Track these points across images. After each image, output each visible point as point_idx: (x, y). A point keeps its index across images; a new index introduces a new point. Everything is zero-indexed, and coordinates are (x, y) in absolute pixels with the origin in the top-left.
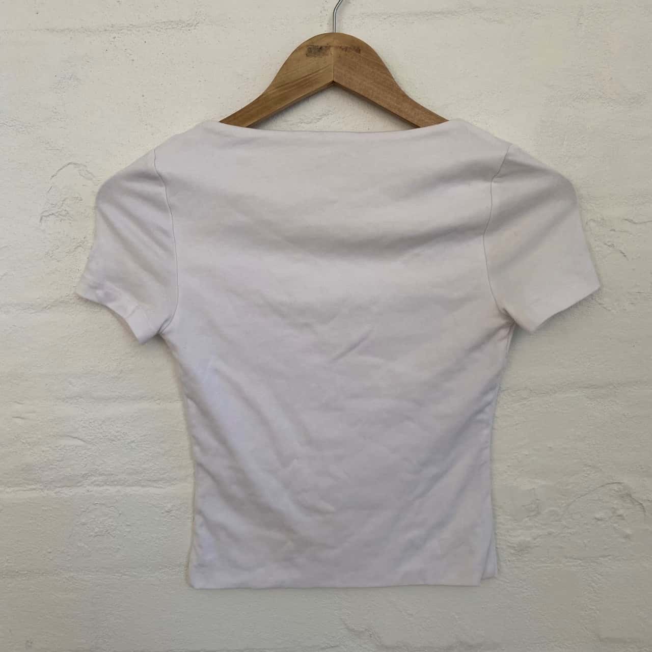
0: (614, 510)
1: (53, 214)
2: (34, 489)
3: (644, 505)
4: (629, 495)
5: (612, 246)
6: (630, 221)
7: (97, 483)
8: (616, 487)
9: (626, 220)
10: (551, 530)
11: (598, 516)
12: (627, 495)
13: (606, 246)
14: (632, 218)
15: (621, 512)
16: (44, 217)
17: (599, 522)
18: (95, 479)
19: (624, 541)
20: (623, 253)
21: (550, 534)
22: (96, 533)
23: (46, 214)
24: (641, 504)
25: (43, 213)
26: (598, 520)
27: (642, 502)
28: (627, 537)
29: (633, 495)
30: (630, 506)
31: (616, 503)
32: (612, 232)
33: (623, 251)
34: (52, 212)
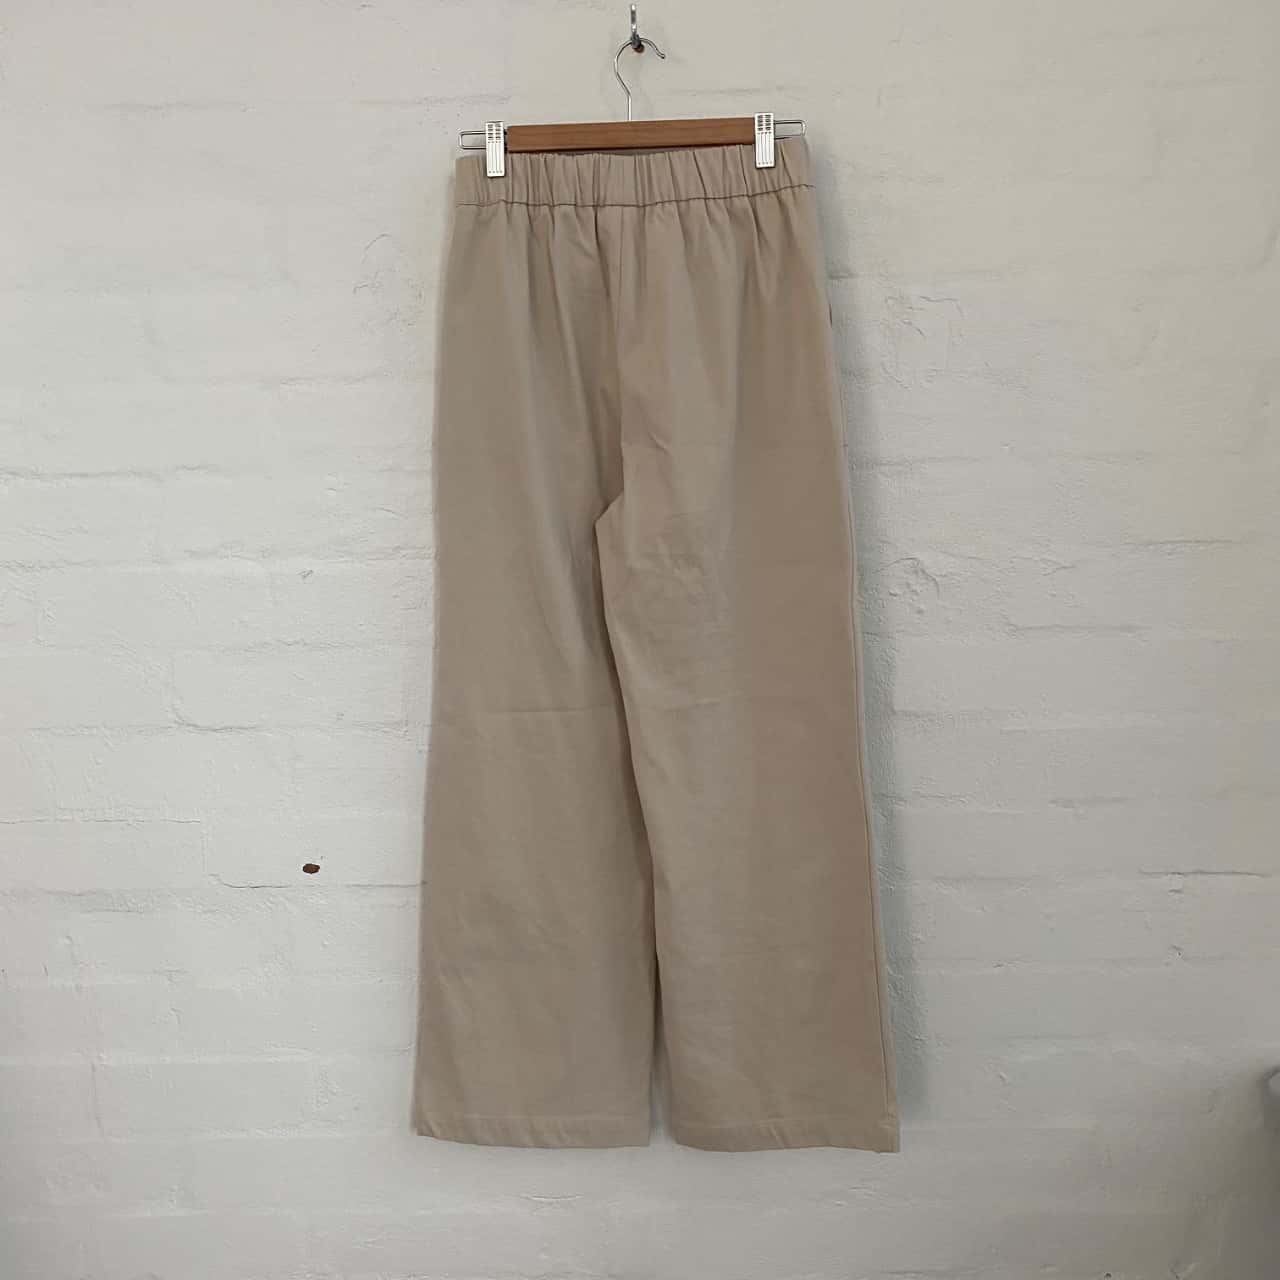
0: (908, 585)
1: (366, 286)
2: (346, 561)
3: (937, 579)
4: (923, 571)
5: (910, 323)
6: (929, 300)
9: (924, 298)
11: (892, 592)
12: (920, 571)
14: (927, 296)
15: (914, 588)
16: (357, 290)
19: (918, 616)
20: (920, 331)
23: (359, 285)
24: (934, 580)
25: (357, 284)
26: (894, 595)
27: (935, 577)
28: (920, 612)
29: (927, 571)
30: (924, 581)
31: (912, 580)
32: (910, 310)
33: (919, 327)
34: (364, 284)
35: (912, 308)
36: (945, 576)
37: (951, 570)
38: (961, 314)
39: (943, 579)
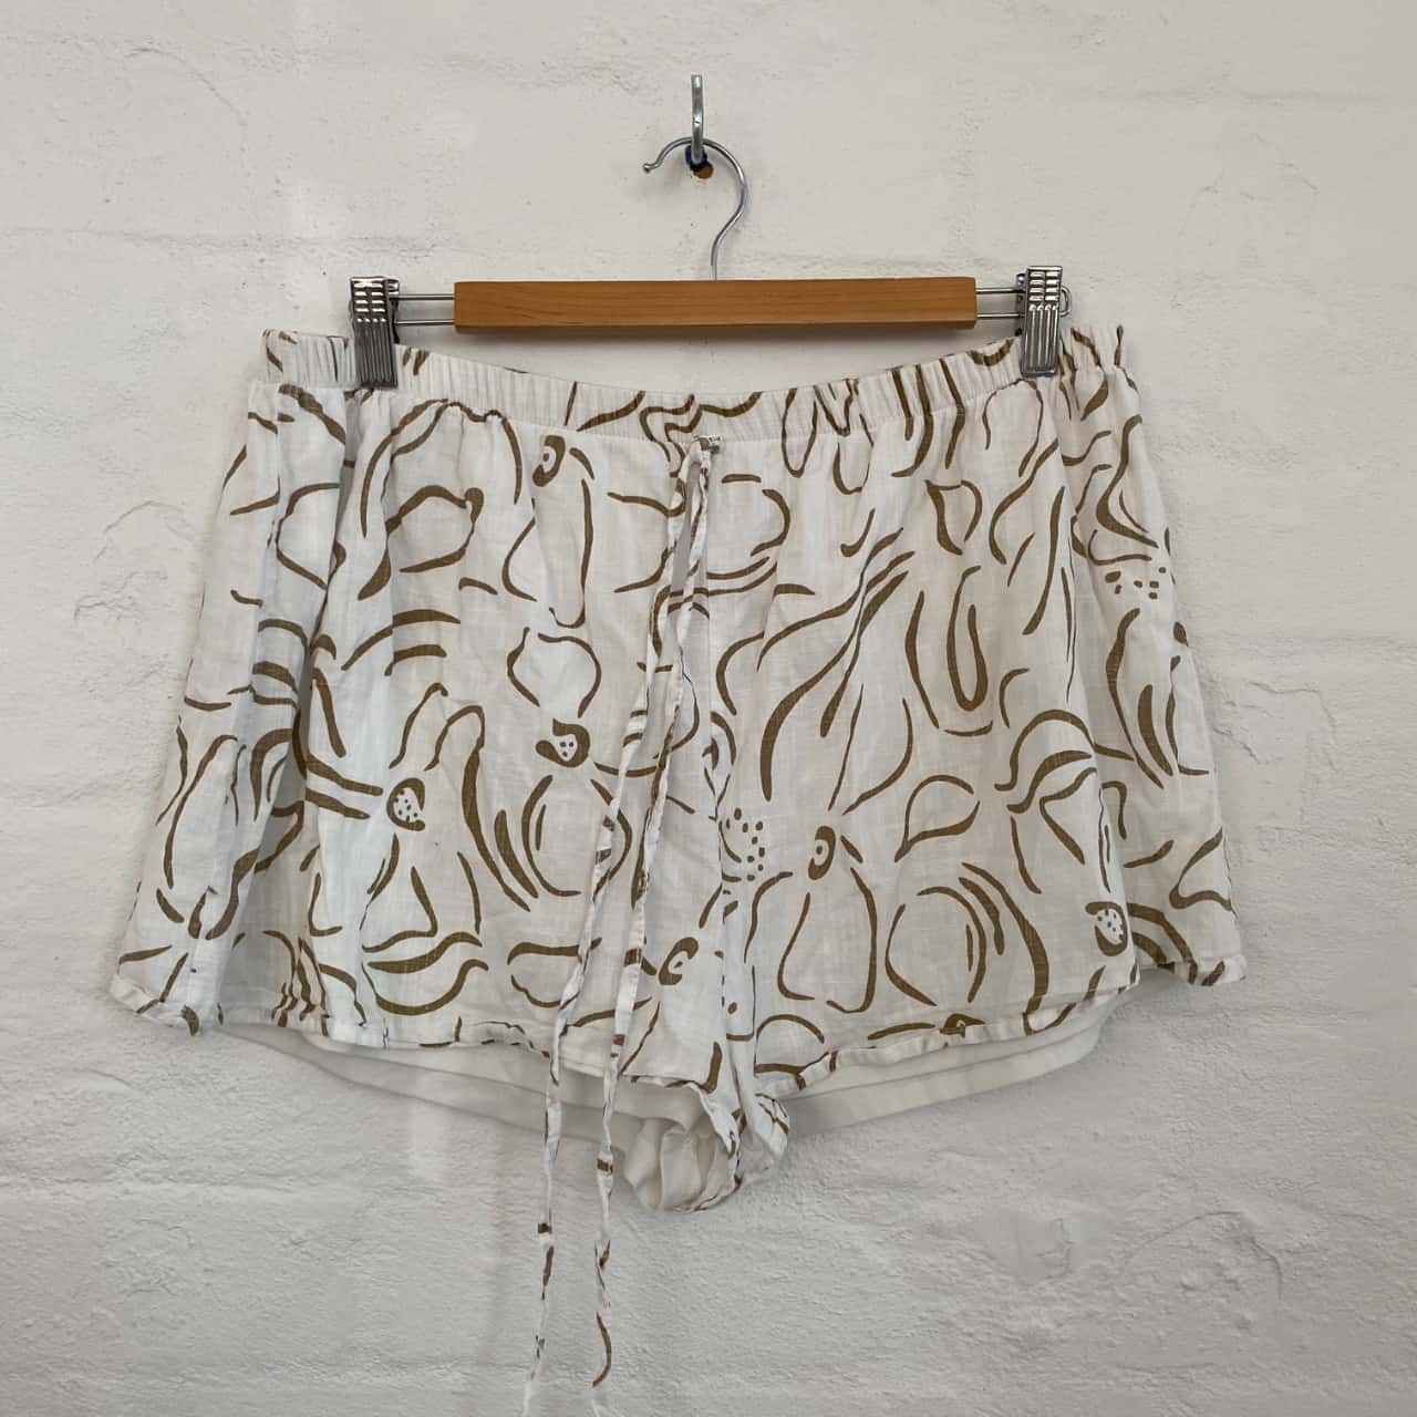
0: (1219, 1269)
1: (103, 603)
2: (8, 1185)
3: (1280, 1260)
4: (1252, 1240)
5: (1228, 733)
6: (1265, 687)
7: (149, 1175)
8: (1223, 1221)
9: (1256, 684)
10: (1091, 1306)
11: (1185, 1280)
12: (1244, 1239)
13: (1214, 734)
14: (1266, 682)
15: (1234, 1274)
16: (82, 608)
17: (1190, 1294)
18: (143, 1166)
19: (1238, 1334)
20: (1249, 749)
21: (1090, 1315)
22: (135, 1285)
23: (88, 602)
24: (1274, 1258)
25: (81, 599)
26: (1187, 1288)
27: (1274, 1255)
28: (1243, 1325)
29: (1258, 1240)
30: (1251, 1261)
31: (1225, 1255)
32: (1229, 708)
33: (1248, 745)
34: (102, 598)
35: (1233, 704)
36: (1296, 1253)
37: (1308, 1240)
38: (1332, 721)
39: (1291, 1259)
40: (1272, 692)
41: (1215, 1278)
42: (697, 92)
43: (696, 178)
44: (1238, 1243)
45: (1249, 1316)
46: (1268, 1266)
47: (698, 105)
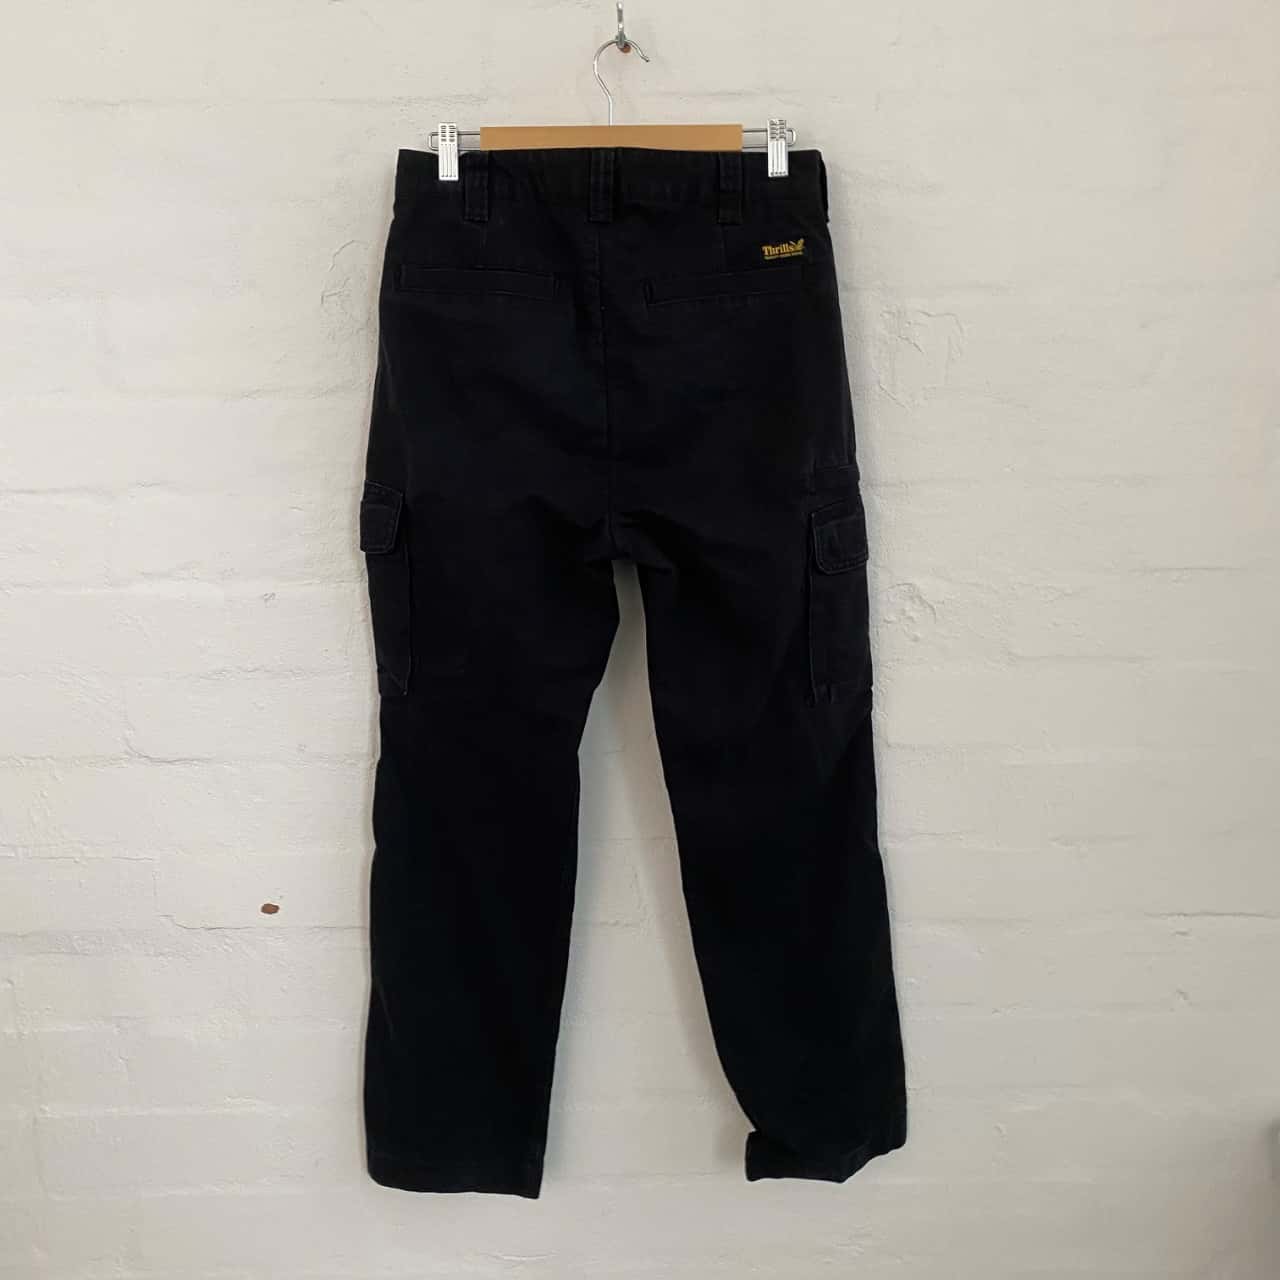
0: (903, 612)
1: (335, 294)
2: (310, 584)
3: (934, 605)
4: (919, 597)
6: (925, 313)
9: (922, 312)
11: (887, 618)
12: (915, 596)
13: (899, 339)
14: (927, 311)
15: (912, 614)
16: (325, 299)
19: (913, 644)
20: (917, 346)
23: (327, 294)
24: (931, 606)
25: (323, 292)
26: (889, 622)
27: (931, 603)
28: (916, 639)
29: (924, 597)
30: (920, 608)
31: (907, 606)
32: (907, 325)
33: (917, 343)
34: (333, 292)
35: (909, 323)
36: (943, 603)
37: (949, 596)
38: (961, 330)
39: (940, 606)
40: (929, 315)
41: (902, 617)
42: (620, 12)
43: (621, 54)
44: (912, 598)
45: (919, 635)
46: (928, 610)
47: (620, 19)
